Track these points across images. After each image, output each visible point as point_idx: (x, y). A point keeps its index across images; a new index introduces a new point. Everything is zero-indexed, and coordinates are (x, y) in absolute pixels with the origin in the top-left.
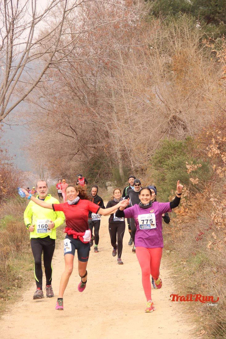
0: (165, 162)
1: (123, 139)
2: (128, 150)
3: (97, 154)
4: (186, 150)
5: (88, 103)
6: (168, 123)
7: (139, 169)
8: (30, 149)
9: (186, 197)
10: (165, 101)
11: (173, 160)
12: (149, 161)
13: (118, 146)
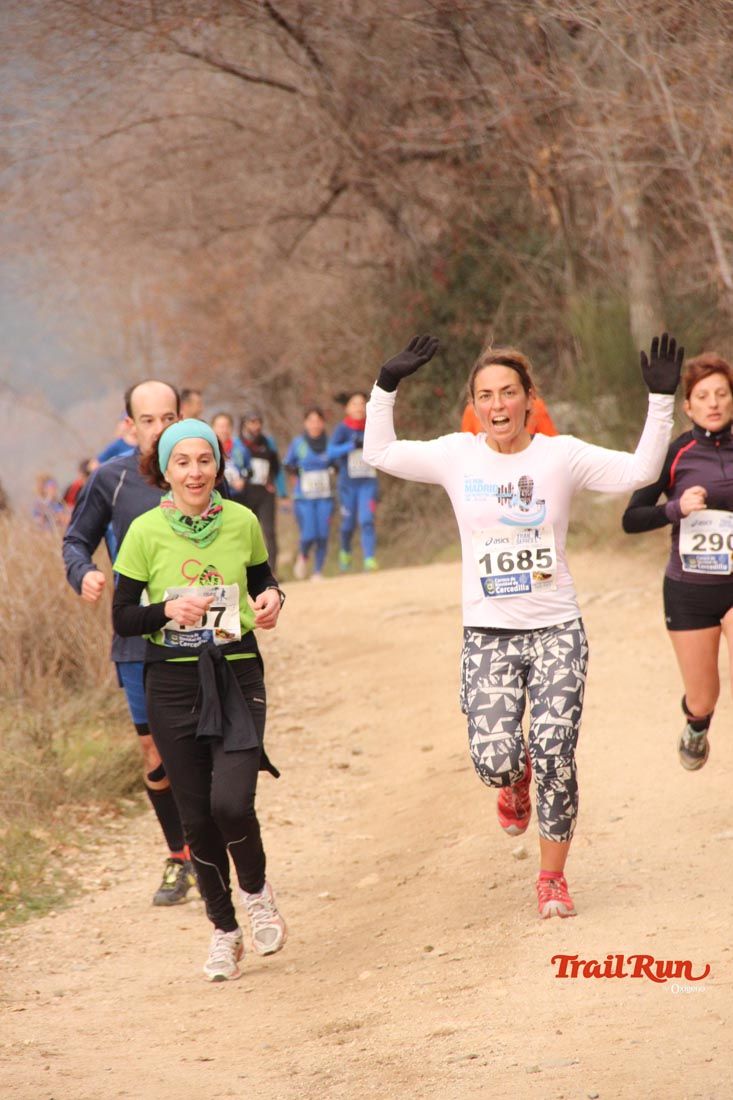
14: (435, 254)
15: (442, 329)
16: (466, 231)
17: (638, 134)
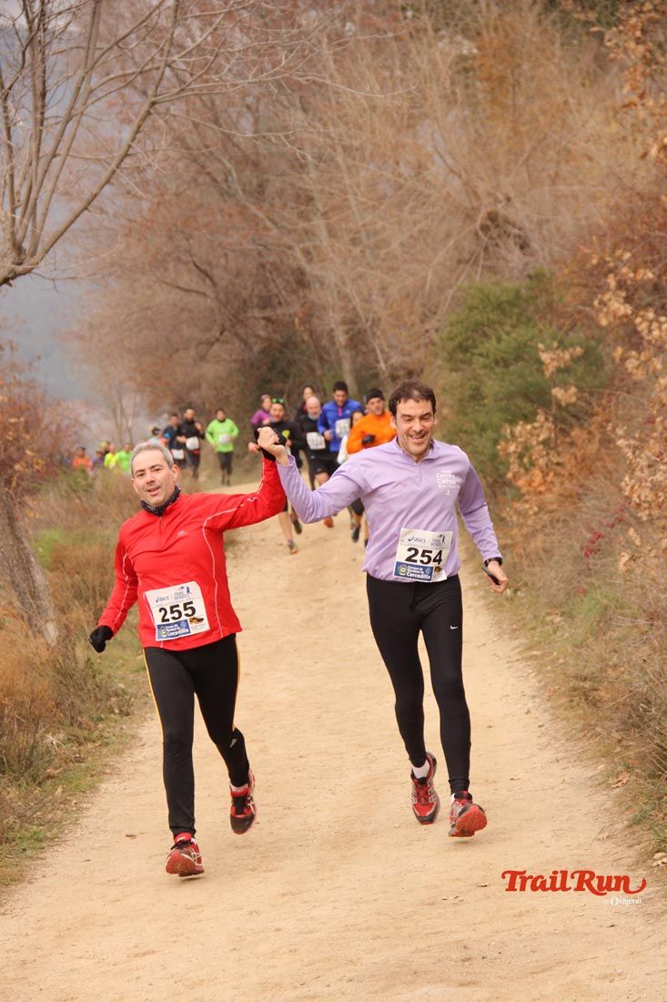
0: (476, 347)
1: (349, 289)
2: (367, 320)
3: (277, 337)
4: (532, 308)
5: (240, 192)
6: (476, 234)
7: (401, 373)
8: (81, 338)
9: (545, 443)
10: (463, 172)
11: (499, 340)
12: (431, 347)
13: (336, 308)
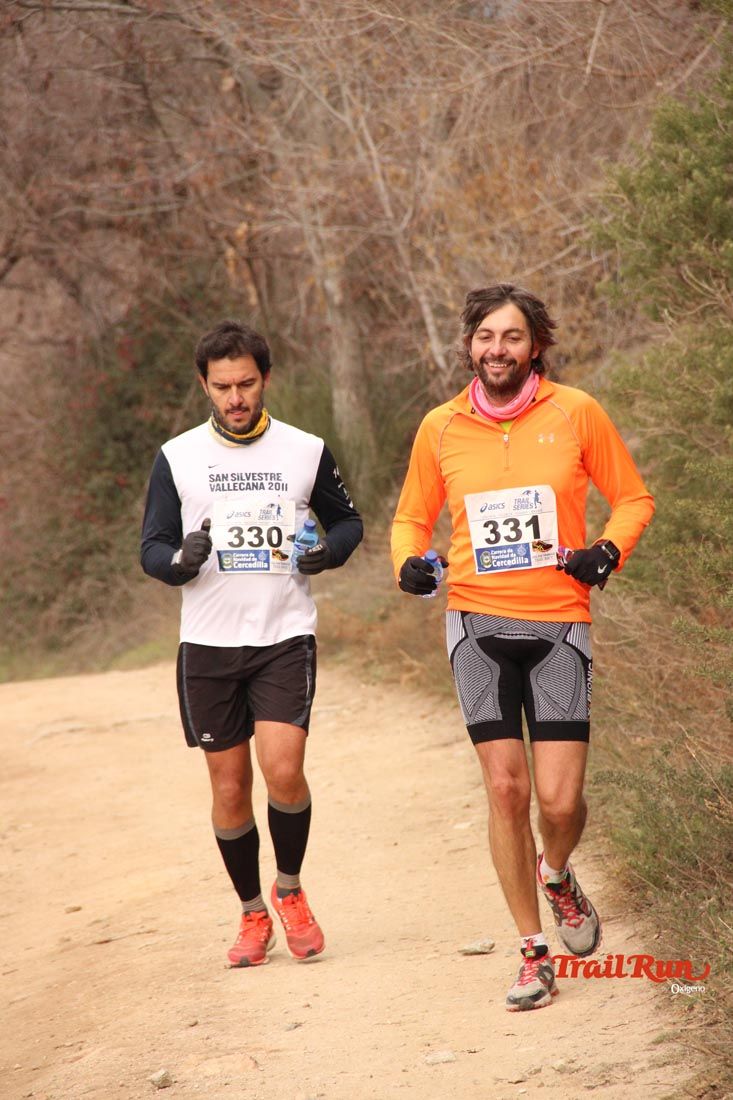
14: (120, 330)
15: (126, 412)
16: (154, 306)
17: (341, 194)
